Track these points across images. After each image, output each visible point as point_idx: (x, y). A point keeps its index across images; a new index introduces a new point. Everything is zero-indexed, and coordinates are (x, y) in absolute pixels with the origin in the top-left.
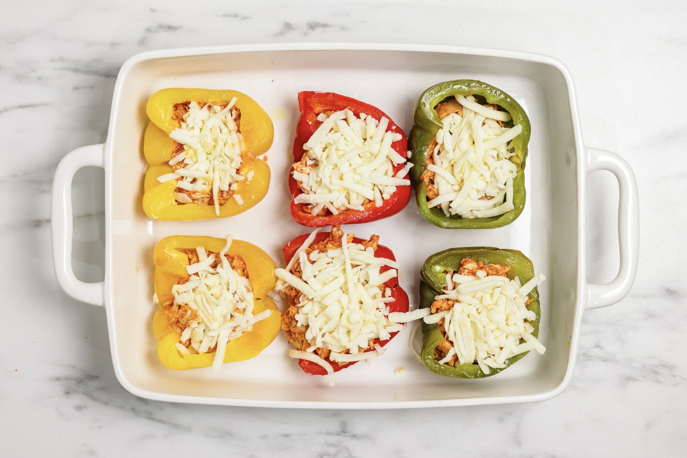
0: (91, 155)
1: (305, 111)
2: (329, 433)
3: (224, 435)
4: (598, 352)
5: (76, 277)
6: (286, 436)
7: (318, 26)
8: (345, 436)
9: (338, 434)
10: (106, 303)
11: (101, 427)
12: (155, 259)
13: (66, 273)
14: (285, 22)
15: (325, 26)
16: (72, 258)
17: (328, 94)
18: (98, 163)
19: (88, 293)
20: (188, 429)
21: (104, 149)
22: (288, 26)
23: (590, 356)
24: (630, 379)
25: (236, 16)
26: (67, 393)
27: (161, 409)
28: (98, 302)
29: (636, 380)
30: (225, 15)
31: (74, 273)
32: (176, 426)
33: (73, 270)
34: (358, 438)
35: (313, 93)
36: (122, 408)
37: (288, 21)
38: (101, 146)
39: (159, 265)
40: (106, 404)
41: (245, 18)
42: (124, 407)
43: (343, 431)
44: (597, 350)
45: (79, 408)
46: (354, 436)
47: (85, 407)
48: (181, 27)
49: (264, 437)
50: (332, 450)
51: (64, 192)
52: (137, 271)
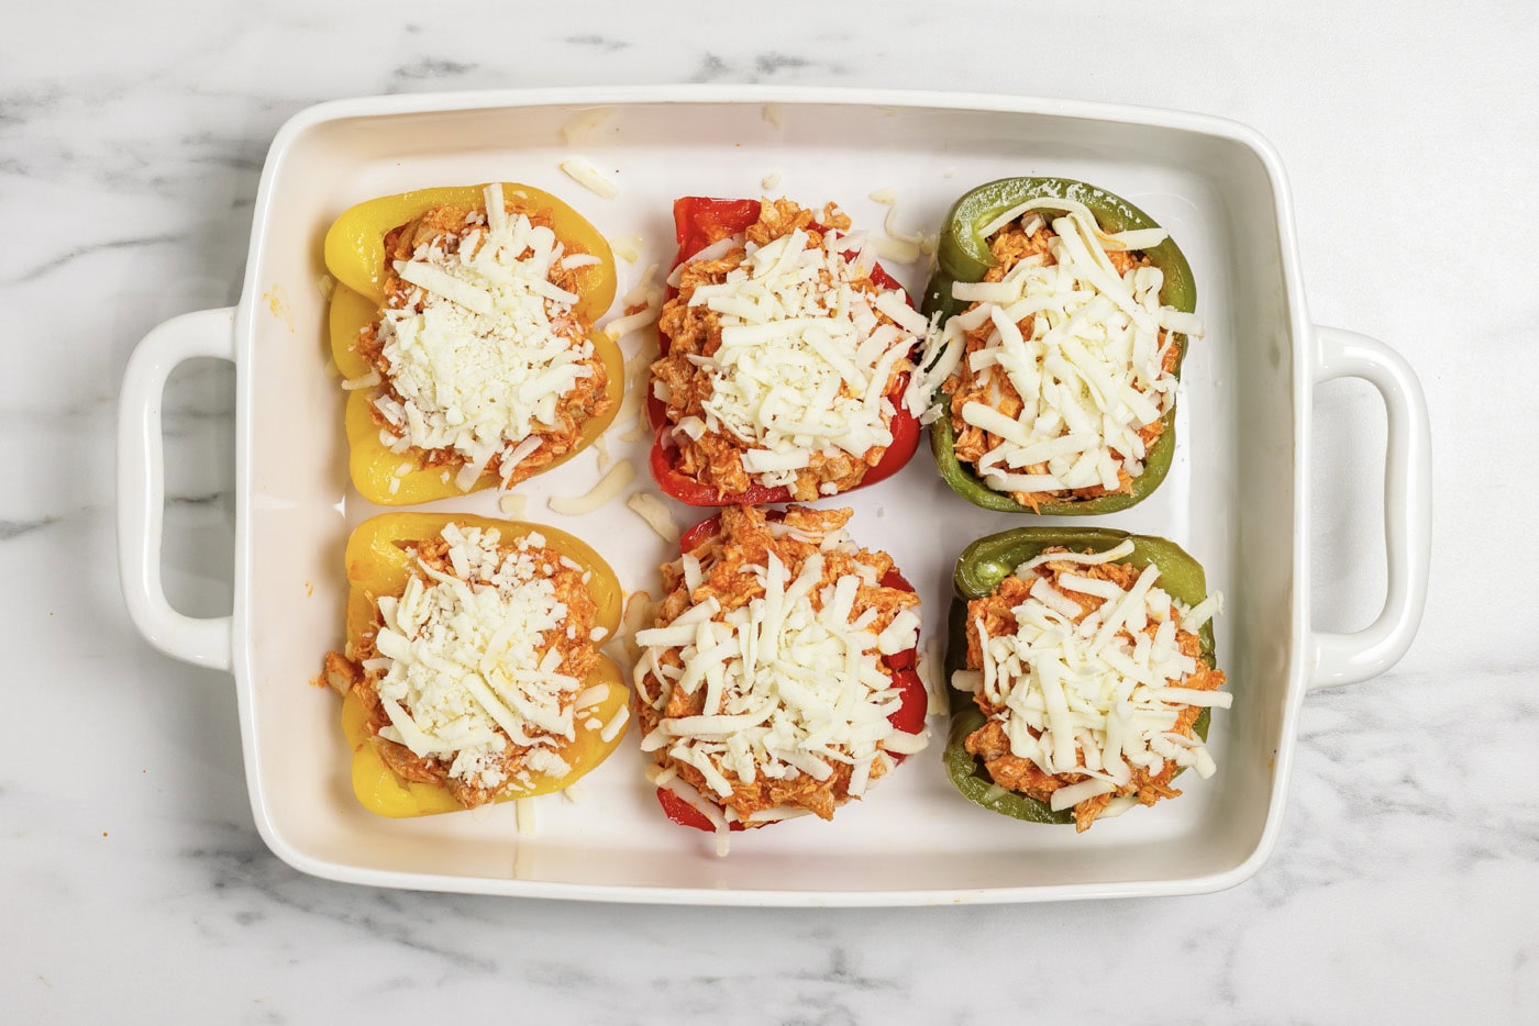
0: (206, 332)
1: (689, 242)
2: (805, 976)
3: (571, 979)
4: (1410, 794)
5: (169, 603)
6: (709, 981)
7: (780, 65)
8: (841, 981)
9: (826, 978)
10: (236, 664)
11: (296, 961)
12: (348, 564)
13: (148, 594)
14: (708, 54)
15: (796, 63)
16: (161, 564)
17: (741, 203)
18: (221, 349)
19: (198, 642)
20: (490, 967)
21: (234, 319)
22: (713, 64)
23: (1390, 803)
24: (1478, 853)
25: (597, 40)
26: (220, 885)
27: (430, 921)
28: (218, 661)
29: (1493, 857)
30: (572, 40)
31: (165, 593)
32: (461, 959)
33: (163, 587)
34: (871, 987)
35: (706, 201)
36: (343, 918)
37: (714, 53)
38: (229, 311)
39: (356, 578)
40: (306, 909)
41: (617, 46)
42: (347, 916)
43: (838, 971)
44: (1408, 789)
45: (245, 919)
46: (862, 982)
47: (260, 916)
48: (475, 66)
49: (661, 984)
50: (813, 1014)
51: (146, 413)
52: (310, 593)
